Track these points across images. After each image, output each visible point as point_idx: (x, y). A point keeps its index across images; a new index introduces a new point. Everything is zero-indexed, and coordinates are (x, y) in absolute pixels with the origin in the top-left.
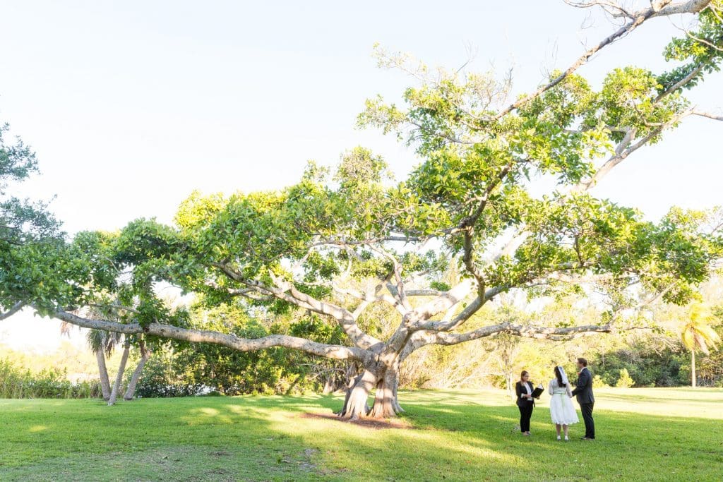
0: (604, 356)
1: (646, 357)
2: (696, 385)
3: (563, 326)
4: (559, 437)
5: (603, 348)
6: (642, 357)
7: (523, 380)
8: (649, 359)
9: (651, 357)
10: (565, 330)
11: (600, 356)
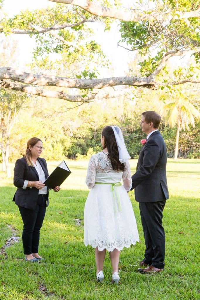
0: (96, 131)
1: (132, 132)
2: (178, 157)
3: (88, 77)
4: (100, 275)
5: (96, 124)
6: (128, 132)
7: (29, 153)
8: (134, 134)
9: (136, 132)
10: (90, 81)
11: (92, 130)
